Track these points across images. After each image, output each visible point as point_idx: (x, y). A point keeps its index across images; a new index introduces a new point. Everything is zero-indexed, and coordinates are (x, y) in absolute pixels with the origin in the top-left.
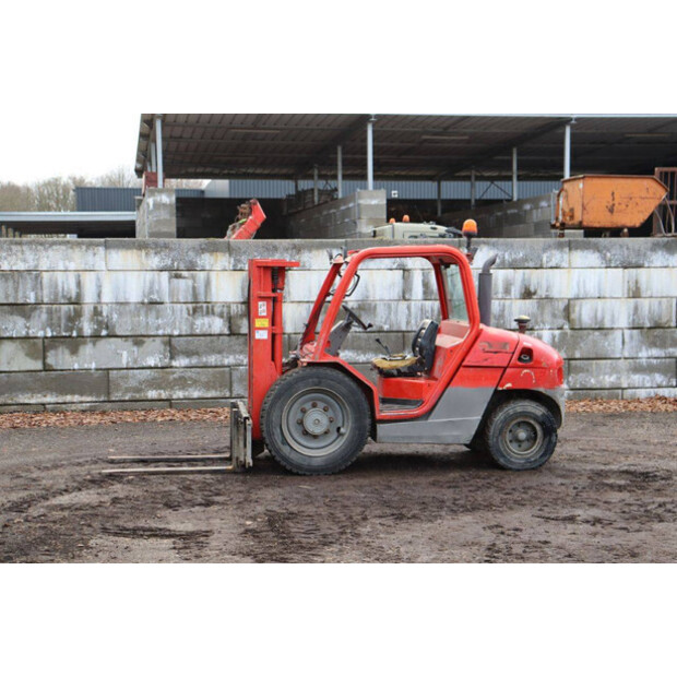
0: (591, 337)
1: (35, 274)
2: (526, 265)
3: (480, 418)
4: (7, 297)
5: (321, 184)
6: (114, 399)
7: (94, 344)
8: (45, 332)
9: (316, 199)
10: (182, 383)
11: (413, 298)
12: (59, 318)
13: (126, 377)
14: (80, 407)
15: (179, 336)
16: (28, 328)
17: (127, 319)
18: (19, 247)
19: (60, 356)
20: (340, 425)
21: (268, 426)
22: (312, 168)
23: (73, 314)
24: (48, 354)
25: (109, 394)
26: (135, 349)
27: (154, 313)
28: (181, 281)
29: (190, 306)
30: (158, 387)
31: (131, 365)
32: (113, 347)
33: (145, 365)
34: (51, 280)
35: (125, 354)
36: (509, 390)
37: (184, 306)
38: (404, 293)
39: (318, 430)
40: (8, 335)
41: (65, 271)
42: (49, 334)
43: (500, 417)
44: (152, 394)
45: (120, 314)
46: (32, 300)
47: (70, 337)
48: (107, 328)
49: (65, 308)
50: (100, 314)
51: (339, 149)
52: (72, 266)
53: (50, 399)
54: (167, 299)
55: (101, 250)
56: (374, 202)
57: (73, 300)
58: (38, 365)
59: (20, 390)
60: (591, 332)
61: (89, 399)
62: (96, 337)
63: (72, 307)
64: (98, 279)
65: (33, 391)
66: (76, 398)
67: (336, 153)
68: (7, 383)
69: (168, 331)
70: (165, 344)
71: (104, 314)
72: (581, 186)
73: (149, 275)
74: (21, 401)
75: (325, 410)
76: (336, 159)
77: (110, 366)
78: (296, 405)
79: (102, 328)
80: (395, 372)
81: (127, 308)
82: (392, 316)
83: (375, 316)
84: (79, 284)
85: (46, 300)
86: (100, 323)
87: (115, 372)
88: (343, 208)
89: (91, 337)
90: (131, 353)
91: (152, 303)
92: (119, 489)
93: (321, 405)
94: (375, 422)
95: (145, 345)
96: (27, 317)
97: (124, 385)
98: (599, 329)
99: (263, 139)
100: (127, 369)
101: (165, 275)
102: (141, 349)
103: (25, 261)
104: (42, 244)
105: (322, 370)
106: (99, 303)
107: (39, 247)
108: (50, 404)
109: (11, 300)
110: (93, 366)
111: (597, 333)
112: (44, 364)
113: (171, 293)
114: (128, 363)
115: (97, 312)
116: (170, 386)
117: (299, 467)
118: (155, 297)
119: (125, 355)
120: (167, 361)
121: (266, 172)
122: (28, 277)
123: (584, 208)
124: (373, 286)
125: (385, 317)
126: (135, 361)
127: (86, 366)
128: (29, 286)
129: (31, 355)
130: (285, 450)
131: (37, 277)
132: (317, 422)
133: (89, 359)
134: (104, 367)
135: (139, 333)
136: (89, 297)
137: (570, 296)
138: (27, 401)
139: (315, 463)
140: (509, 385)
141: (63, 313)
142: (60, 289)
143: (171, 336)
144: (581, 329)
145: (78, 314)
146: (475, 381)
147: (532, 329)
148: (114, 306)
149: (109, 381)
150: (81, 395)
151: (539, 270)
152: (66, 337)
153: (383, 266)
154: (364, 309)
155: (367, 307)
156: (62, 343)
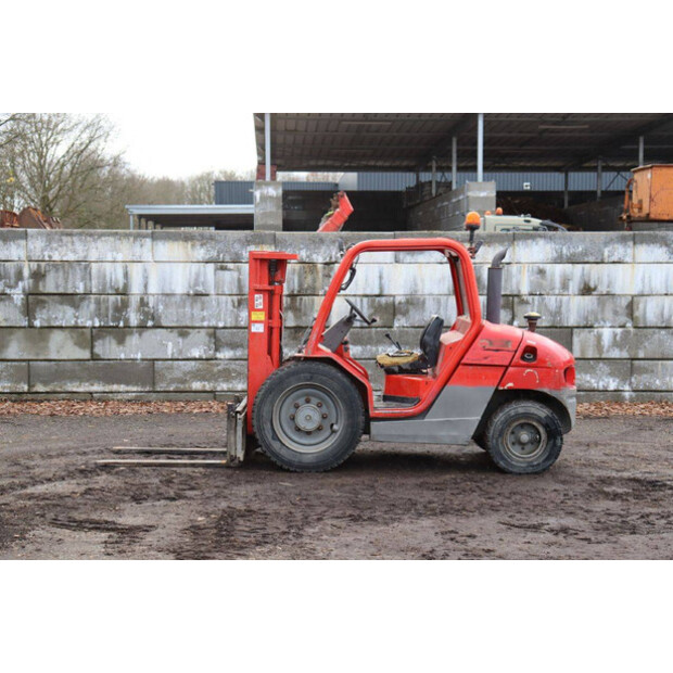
0: (656, 336)
1: (85, 264)
2: (586, 260)
3: (479, 418)
4: (57, 287)
5: (438, 176)
6: (159, 389)
7: (140, 335)
8: (93, 323)
9: (434, 192)
10: (226, 375)
12: (107, 309)
13: (171, 368)
14: (127, 396)
15: (224, 328)
16: (77, 318)
17: (173, 310)
18: (69, 238)
19: (107, 346)
20: (334, 421)
21: (259, 421)
22: (431, 160)
23: (120, 304)
24: (96, 344)
25: (154, 384)
26: (180, 340)
27: (199, 305)
28: (227, 273)
29: (235, 298)
30: (203, 379)
31: (176, 356)
32: (159, 338)
33: (189, 356)
34: (99, 271)
35: (170, 344)
36: (510, 390)
37: (229, 298)
39: (310, 426)
40: (57, 324)
41: (114, 262)
42: (97, 324)
43: (500, 418)
44: (196, 385)
45: (166, 306)
46: (81, 290)
47: (117, 327)
48: (153, 319)
49: (112, 298)
50: (147, 305)
51: (454, 140)
52: (120, 257)
53: (97, 388)
54: (212, 292)
55: (148, 241)
56: (483, 194)
57: (121, 290)
58: (86, 354)
59: (69, 378)
60: (657, 330)
61: (135, 389)
62: (142, 327)
63: (119, 297)
64: (145, 270)
65: (81, 380)
66: (122, 388)
67: (451, 145)
68: (56, 370)
69: (213, 323)
70: (210, 335)
71: (151, 305)
72: (649, 176)
73: (195, 267)
74: (70, 389)
75: (319, 406)
76: (450, 151)
77: (154, 357)
78: (288, 401)
79: (148, 319)
80: (396, 369)
81: (173, 299)
83: (424, 310)
84: (126, 275)
85: (94, 291)
86: (146, 314)
87: (160, 362)
88: (454, 200)
89: (137, 327)
90: (176, 344)
91: (198, 295)
92: (102, 480)
93: (315, 401)
94: (369, 419)
95: (190, 336)
96: (76, 307)
97: (169, 377)
98: (666, 328)
99: (377, 131)
100: (171, 360)
101: (211, 267)
102: (187, 341)
103: (74, 252)
104: (91, 235)
105: (314, 365)
106: (146, 294)
107: (88, 238)
108: (97, 393)
109: (61, 290)
110: (139, 356)
111: (663, 332)
112: (92, 353)
113: (217, 285)
114: (173, 354)
115: (143, 303)
116: (213, 377)
117: (290, 463)
118: (200, 289)
119: (170, 346)
120: (211, 352)
121: (387, 164)
122: (78, 268)
123: (651, 199)
124: (422, 281)
126: (181, 352)
127: (132, 356)
128: (78, 276)
129: (80, 344)
130: (276, 446)
131: (86, 268)
132: (308, 418)
133: (136, 349)
134: (149, 357)
135: (184, 324)
136: (136, 289)
137: (633, 293)
138: (75, 390)
139: (307, 460)
140: (510, 385)
141: (110, 303)
142: (108, 280)
143: (216, 328)
144: (645, 327)
145: (125, 305)
146: (474, 380)
147: (591, 327)
148: (160, 297)
149: (154, 371)
150: (127, 384)
151: (601, 265)
152: (113, 327)
153: (433, 260)
154: (412, 304)
155: (415, 302)
156: (110, 333)
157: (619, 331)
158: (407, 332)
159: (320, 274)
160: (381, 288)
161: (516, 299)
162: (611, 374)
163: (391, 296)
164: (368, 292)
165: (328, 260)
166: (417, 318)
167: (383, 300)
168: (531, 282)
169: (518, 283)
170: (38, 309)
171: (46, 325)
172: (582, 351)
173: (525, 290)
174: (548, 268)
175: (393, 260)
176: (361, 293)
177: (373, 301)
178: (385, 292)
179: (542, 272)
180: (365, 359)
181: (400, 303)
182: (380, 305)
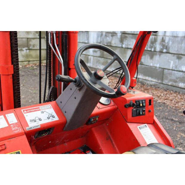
6: (164, 83)
7: (160, 55)
12: (148, 42)
13: (171, 74)
14: (150, 83)
17: (176, 45)
19: (146, 59)
23: (153, 40)
25: (162, 80)
26: (177, 61)
31: (174, 68)
32: (167, 58)
33: (180, 69)
35: (172, 62)
44: (181, 85)
45: (173, 42)
47: (151, 51)
48: (166, 48)
49: (151, 37)
61: (154, 80)
62: (161, 52)
63: (153, 37)
66: (150, 79)
71: (166, 41)
77: (165, 68)
79: (164, 48)
81: (177, 39)
86: (163, 46)
87: (166, 70)
89: (159, 52)
90: (175, 62)
95: (182, 59)
97: (169, 78)
100: (172, 70)
102: (180, 61)
106: (165, 35)
108: (141, 79)
110: (158, 66)
114: (173, 67)
115: (163, 40)
126: (176, 67)
127: (155, 65)
133: (157, 62)
134: (162, 67)
135: (180, 53)
136: (161, 33)
141: (150, 39)
145: (155, 41)
148: (171, 37)
149: (163, 74)
150: (152, 77)
152: (149, 51)
156: (148, 53)
170: (124, 40)
171: (126, 47)
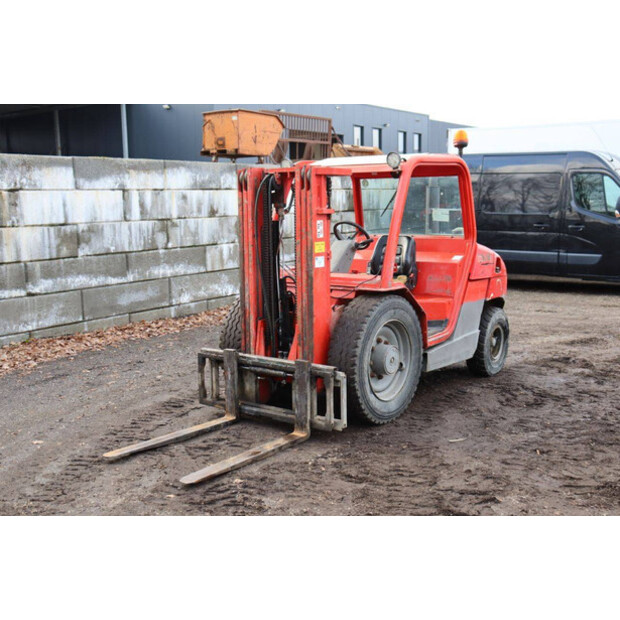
2: (211, 187)
3: (478, 330)
11: (133, 218)
36: (492, 300)
38: (125, 213)
72: (236, 118)
82: (117, 238)
83: (103, 238)
94: (426, 350)
123: (240, 138)
124: (100, 206)
125: (111, 238)
132: (393, 360)
140: (492, 295)
147: (216, 244)
151: (219, 191)
153: (107, 187)
154: (93, 232)
155: (95, 229)
157: (232, 245)
158: (91, 262)
159: (6, 203)
160: (66, 217)
161: (169, 223)
162: (230, 282)
163: (74, 224)
164: (54, 222)
165: (12, 187)
166: (98, 245)
167: (68, 229)
168: (178, 206)
169: (170, 208)
172: (213, 265)
173: (175, 215)
174: (189, 193)
175: (73, 187)
176: (47, 222)
177: (59, 230)
178: (70, 221)
179: (184, 197)
180: (57, 292)
181: (83, 231)
182: (66, 235)
